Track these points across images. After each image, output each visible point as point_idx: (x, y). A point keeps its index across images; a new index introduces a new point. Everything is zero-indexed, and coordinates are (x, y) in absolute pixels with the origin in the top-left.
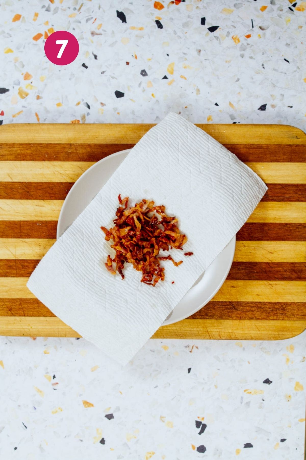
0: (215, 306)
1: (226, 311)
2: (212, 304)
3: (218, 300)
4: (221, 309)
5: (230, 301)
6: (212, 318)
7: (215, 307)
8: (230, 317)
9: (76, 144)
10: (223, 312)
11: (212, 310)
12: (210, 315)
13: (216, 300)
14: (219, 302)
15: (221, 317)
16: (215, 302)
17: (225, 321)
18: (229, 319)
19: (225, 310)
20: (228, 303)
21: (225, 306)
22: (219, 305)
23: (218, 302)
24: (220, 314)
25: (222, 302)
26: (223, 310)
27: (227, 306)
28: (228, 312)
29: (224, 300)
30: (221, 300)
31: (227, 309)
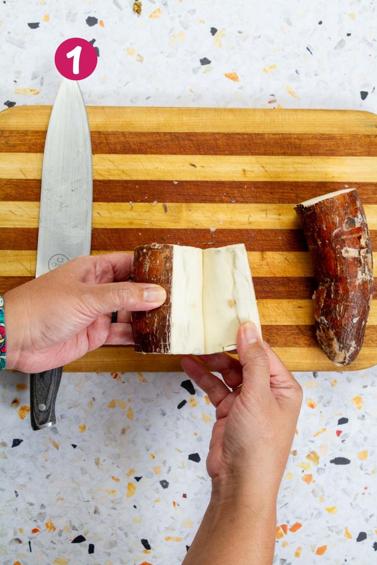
0: (278, 331)
1: (292, 336)
2: (275, 328)
3: (283, 324)
4: (286, 334)
5: (297, 324)
6: (275, 345)
7: (279, 333)
8: (296, 344)
9: (107, 132)
10: (288, 339)
11: (275, 336)
12: (272, 342)
13: (280, 324)
14: (284, 326)
15: (286, 345)
16: (279, 326)
17: (291, 348)
18: (295, 347)
19: (290, 335)
20: (294, 327)
21: (291, 330)
22: (283, 330)
23: (281, 326)
24: (285, 340)
25: (286, 326)
26: (288, 336)
27: (293, 330)
28: (295, 338)
29: (290, 324)
30: (285, 324)
31: (292, 334)
